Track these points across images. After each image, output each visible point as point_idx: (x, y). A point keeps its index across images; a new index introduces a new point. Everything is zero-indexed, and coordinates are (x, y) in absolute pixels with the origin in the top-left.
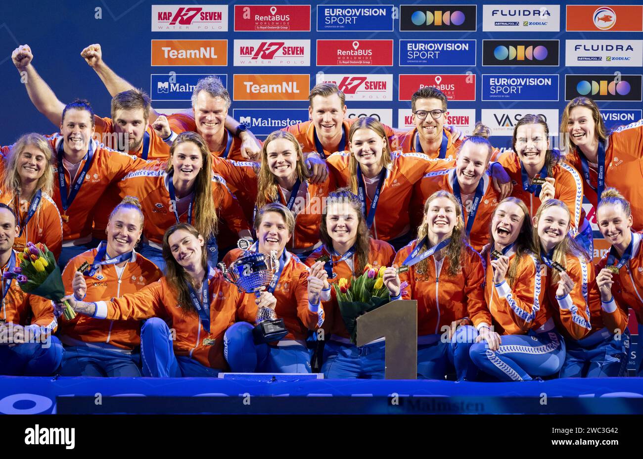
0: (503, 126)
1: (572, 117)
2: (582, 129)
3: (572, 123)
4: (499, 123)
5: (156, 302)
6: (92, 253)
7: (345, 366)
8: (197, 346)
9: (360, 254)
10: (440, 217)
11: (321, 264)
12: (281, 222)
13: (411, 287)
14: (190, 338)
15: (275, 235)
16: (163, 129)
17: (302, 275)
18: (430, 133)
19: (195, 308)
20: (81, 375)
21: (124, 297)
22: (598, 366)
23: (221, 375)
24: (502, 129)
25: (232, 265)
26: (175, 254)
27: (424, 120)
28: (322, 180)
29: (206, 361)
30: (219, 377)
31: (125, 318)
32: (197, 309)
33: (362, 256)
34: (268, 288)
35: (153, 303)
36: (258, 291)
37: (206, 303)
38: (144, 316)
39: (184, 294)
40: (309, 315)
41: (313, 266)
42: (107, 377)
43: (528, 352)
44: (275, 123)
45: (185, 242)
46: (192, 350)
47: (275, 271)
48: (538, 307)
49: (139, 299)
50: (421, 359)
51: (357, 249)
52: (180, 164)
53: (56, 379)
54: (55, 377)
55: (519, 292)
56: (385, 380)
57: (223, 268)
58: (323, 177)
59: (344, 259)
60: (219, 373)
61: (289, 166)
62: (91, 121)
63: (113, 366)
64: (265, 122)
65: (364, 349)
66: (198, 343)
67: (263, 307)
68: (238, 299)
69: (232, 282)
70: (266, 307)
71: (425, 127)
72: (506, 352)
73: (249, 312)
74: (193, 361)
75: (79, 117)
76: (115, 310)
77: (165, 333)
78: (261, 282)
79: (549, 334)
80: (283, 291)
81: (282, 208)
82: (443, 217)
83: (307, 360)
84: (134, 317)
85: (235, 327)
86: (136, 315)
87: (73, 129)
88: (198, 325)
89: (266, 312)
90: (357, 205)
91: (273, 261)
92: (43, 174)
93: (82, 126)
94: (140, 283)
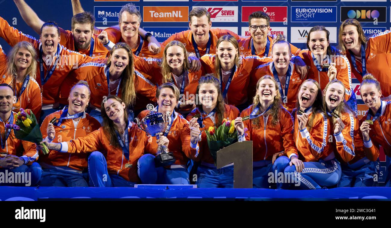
0: (304, 37)
1: (345, 31)
2: (351, 38)
3: (345, 34)
4: (301, 35)
5: (97, 142)
6: (59, 113)
7: (210, 180)
8: (121, 168)
9: (219, 113)
10: (266, 90)
11: (195, 119)
12: (172, 93)
13: (250, 132)
14: (117, 164)
15: (168, 101)
16: (104, 39)
17: (185, 126)
18: (259, 39)
19: (120, 146)
20: (53, 186)
21: (78, 139)
22: (360, 180)
23: (136, 186)
24: (303, 39)
25: (143, 120)
26: (108, 113)
27: (256, 31)
28: (197, 70)
29: (127, 177)
30: (135, 187)
31: (79, 152)
32: (121, 146)
33: (220, 114)
34: (164, 134)
35: (96, 142)
36: (158, 136)
37: (127, 143)
38: (90, 150)
39: (114, 137)
40: (191, 150)
41: (191, 121)
42: (68, 187)
43: (319, 172)
44: (168, 35)
45: (114, 106)
46: (119, 171)
47: (169, 123)
48: (325, 144)
49: (87, 140)
50: (255, 176)
51: (217, 110)
52: (115, 61)
53: (38, 188)
54: (37, 187)
55: (314, 135)
56: (233, 188)
57: (138, 121)
58: (198, 68)
59: (209, 116)
60: (135, 185)
61: (179, 62)
62: (58, 33)
63: (72, 180)
64: (162, 35)
65: (221, 170)
66: (122, 166)
67: (161, 145)
68: (146, 140)
69: (143, 130)
70: (163, 145)
71: (256, 35)
72: (306, 172)
73: (153, 148)
74: (119, 177)
75: (51, 30)
76: (73, 147)
77: (102, 160)
78: (160, 130)
79: (331, 161)
80: (173, 135)
81: (172, 86)
82: (268, 90)
83: (187, 177)
84: (84, 151)
85: (144, 157)
86: (85, 150)
87: (47, 38)
88: (122, 156)
89: (162, 148)
90: (217, 84)
91: (168, 118)
92: (30, 65)
93: (52, 36)
94: (88, 131)
